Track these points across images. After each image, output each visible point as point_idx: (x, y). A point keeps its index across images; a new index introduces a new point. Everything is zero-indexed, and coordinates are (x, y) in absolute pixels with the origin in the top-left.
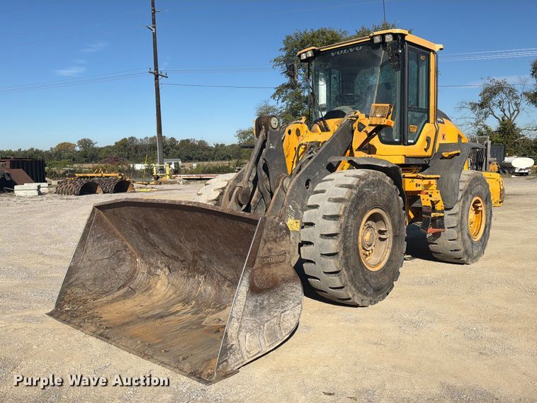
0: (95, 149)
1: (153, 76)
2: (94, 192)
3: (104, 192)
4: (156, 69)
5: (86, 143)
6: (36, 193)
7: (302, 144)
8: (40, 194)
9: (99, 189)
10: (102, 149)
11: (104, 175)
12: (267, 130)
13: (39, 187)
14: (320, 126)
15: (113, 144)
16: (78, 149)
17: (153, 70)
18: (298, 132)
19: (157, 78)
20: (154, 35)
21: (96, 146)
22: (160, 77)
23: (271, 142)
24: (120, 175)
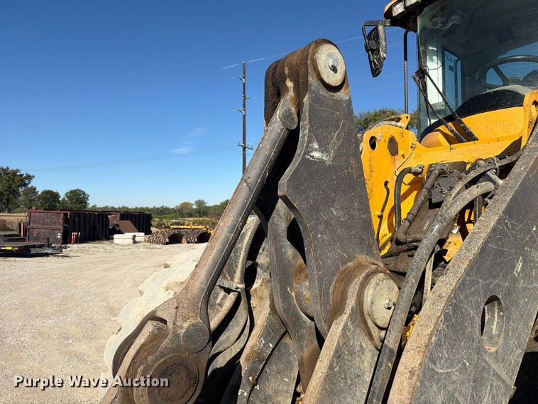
0: (206, 207)
1: (242, 148)
2: (180, 242)
3: (188, 243)
4: (244, 143)
5: (200, 203)
6: (131, 241)
7: (409, 171)
8: (135, 242)
9: (184, 239)
10: (211, 207)
11: (193, 227)
12: (301, 89)
13: (134, 237)
14: (445, 135)
15: (219, 204)
16: (194, 207)
17: (241, 144)
18: (393, 146)
19: (244, 149)
20: (244, 116)
21: (207, 205)
22: (247, 149)
23: (314, 135)
24: (205, 227)
